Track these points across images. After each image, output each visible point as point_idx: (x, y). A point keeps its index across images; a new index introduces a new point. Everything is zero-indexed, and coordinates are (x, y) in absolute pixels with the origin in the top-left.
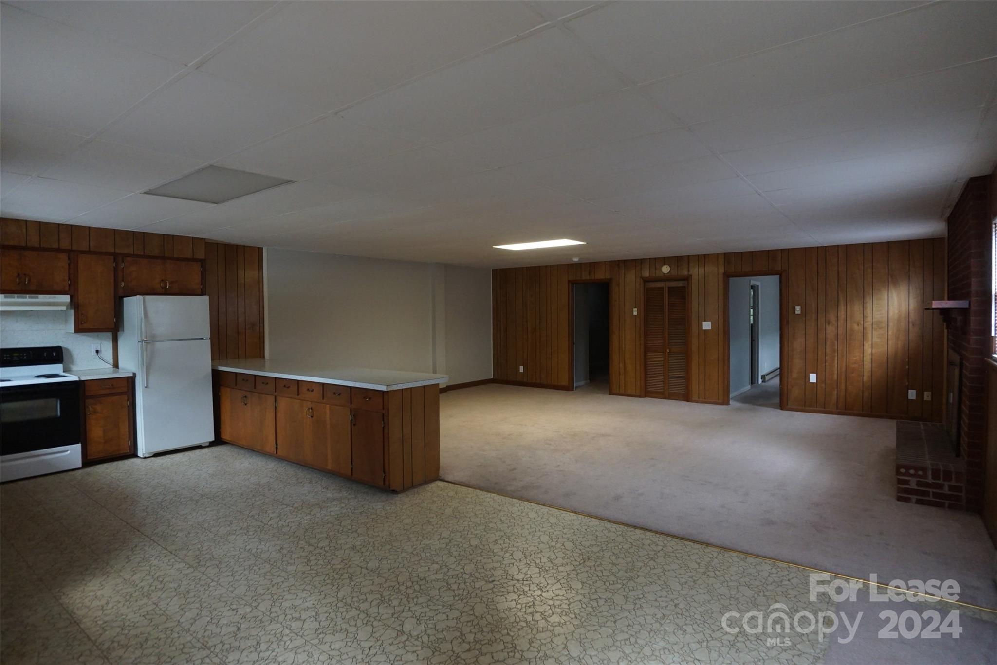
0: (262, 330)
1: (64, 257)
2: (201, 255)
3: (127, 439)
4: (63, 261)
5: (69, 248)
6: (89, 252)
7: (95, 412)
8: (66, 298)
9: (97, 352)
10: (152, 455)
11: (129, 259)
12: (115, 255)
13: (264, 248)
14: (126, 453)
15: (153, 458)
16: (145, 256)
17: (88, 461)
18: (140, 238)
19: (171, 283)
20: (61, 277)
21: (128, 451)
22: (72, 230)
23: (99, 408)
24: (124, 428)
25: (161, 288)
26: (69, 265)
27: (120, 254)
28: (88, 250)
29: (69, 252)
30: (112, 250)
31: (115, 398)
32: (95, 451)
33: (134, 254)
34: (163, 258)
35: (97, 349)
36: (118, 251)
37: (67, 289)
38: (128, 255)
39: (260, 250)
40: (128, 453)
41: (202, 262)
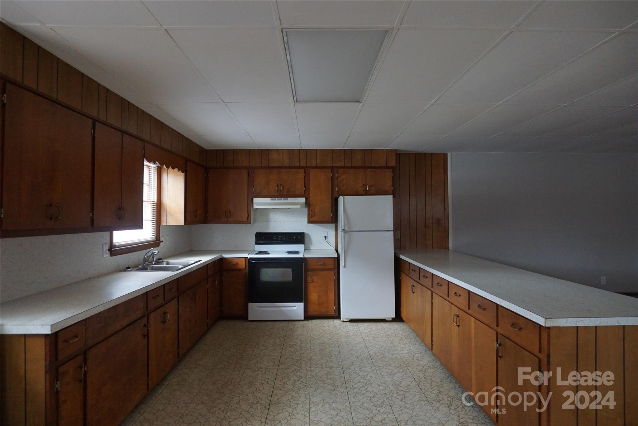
0: (446, 225)
1: (302, 171)
2: (393, 163)
3: (333, 305)
4: (301, 174)
5: (304, 165)
6: (316, 167)
7: (313, 282)
8: (303, 200)
9: (325, 237)
10: (348, 320)
11: (341, 170)
12: (332, 168)
13: (448, 154)
14: (332, 315)
15: (348, 323)
16: (351, 167)
17: (308, 317)
18: (348, 153)
19: (370, 186)
20: (300, 186)
21: (334, 314)
22: (307, 153)
23: (315, 278)
24: (332, 296)
25: (363, 191)
26: (305, 177)
27: (336, 167)
28: (316, 165)
29: (304, 168)
30: (330, 164)
31: (325, 273)
32: (313, 310)
33: (344, 166)
34: (364, 168)
35: (325, 236)
36: (334, 165)
37: (303, 194)
38: (340, 167)
39: (445, 156)
40: (333, 315)
41: (393, 168)
